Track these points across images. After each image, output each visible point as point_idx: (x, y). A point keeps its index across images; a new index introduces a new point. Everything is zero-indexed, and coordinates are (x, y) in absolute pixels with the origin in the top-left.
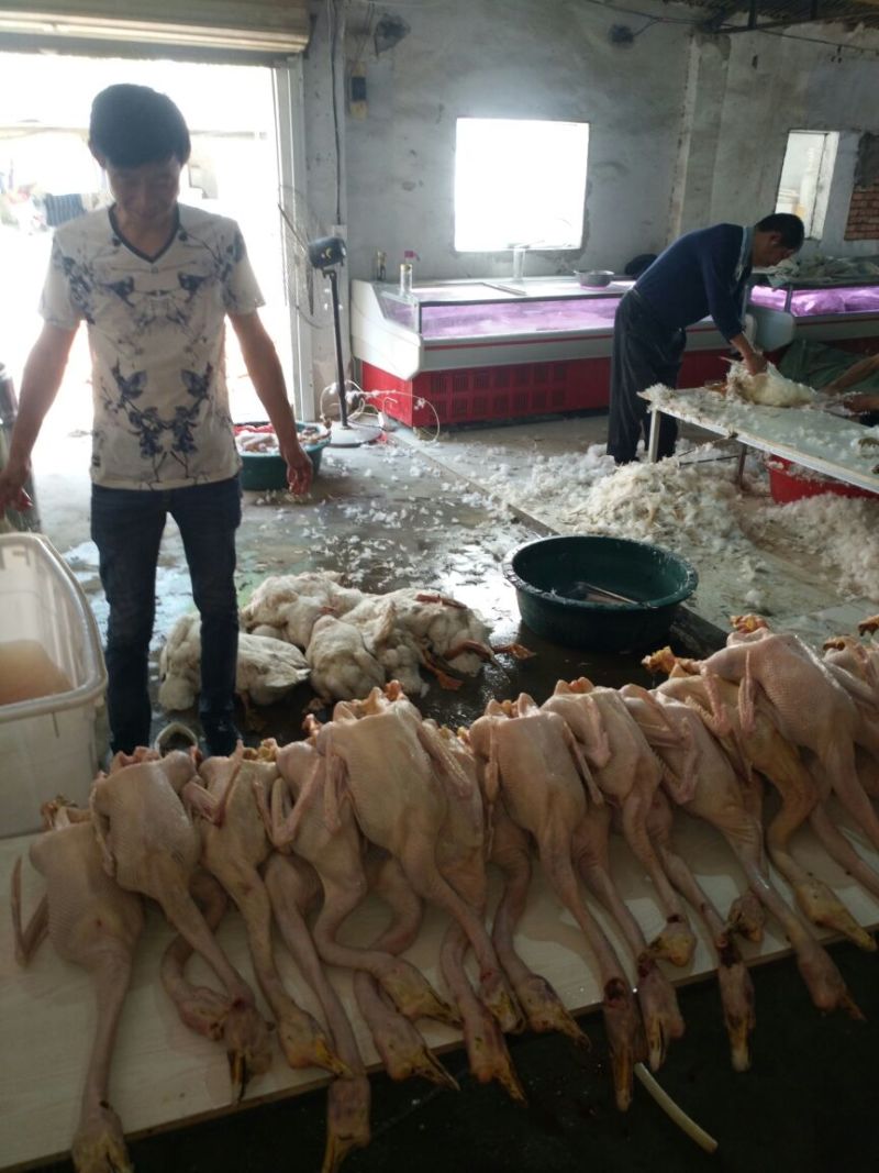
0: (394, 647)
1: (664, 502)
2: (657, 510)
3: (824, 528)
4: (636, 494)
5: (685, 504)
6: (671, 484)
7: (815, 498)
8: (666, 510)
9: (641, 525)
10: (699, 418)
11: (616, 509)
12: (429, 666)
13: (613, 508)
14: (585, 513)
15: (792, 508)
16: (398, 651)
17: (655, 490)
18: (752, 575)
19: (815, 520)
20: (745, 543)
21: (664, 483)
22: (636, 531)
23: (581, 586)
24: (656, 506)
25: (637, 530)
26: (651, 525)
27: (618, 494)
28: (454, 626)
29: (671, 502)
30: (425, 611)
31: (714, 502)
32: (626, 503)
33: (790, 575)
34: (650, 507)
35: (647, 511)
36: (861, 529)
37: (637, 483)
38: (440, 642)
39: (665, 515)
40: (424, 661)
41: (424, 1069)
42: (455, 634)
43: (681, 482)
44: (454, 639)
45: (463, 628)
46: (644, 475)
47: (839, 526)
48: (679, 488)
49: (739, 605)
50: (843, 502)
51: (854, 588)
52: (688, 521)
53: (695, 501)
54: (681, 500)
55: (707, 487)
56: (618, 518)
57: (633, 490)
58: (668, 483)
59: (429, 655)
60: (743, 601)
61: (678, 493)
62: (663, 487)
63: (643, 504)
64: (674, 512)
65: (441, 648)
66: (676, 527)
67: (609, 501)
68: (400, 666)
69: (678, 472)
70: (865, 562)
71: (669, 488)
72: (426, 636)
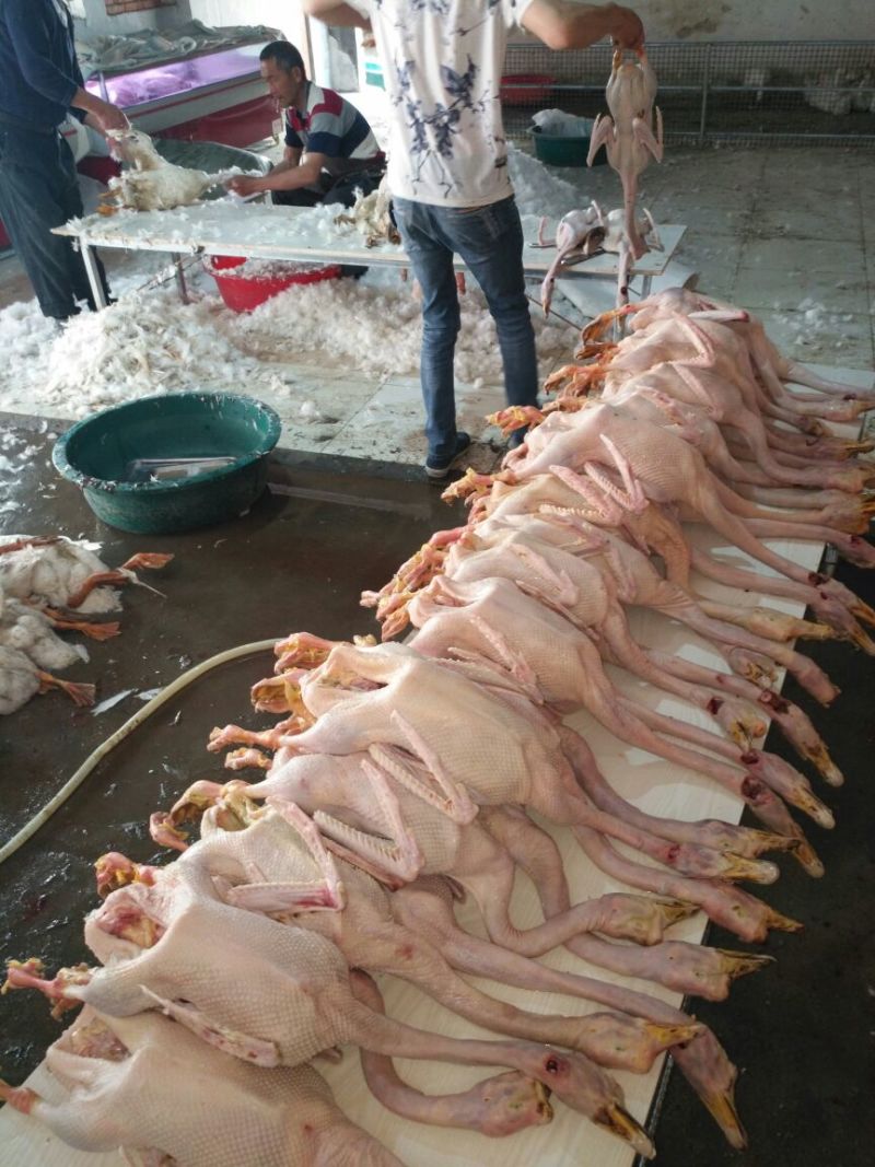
0: (13, 623)
1: (150, 345)
2: (148, 356)
3: (308, 322)
4: (113, 345)
5: (173, 339)
6: (146, 323)
7: (282, 295)
8: (158, 352)
9: (141, 377)
10: (148, 240)
11: (101, 371)
12: (65, 625)
13: (97, 370)
14: (66, 386)
15: (263, 312)
16: (24, 625)
17: (133, 335)
18: (286, 390)
19: (294, 316)
20: (250, 360)
21: (139, 324)
22: (140, 388)
23: (138, 464)
24: (145, 353)
25: (141, 384)
26: (150, 375)
27: (93, 354)
28: (62, 566)
29: (158, 343)
30: (18, 566)
31: (200, 328)
32: (108, 360)
33: (316, 377)
34: (138, 355)
35: (137, 361)
36: (342, 311)
37: (108, 334)
38: (57, 592)
39: (158, 359)
40: (54, 622)
41: (738, 969)
42: (69, 574)
43: (155, 318)
44: (72, 581)
45: (74, 564)
46: (113, 322)
47: (320, 314)
48: (157, 325)
49: (302, 422)
50: (311, 289)
51: (379, 369)
52: (186, 357)
53: (180, 333)
54: (166, 336)
55: (183, 315)
56: (109, 379)
57: (107, 345)
58: (143, 323)
59: (54, 613)
60: (302, 418)
61: (160, 331)
62: (140, 330)
63: (128, 354)
64: (166, 352)
65: (61, 599)
66: (177, 367)
67: (86, 363)
68: (37, 640)
69: (147, 308)
70: (367, 341)
71: (147, 329)
72: (32, 593)
